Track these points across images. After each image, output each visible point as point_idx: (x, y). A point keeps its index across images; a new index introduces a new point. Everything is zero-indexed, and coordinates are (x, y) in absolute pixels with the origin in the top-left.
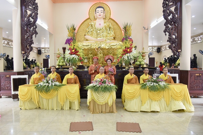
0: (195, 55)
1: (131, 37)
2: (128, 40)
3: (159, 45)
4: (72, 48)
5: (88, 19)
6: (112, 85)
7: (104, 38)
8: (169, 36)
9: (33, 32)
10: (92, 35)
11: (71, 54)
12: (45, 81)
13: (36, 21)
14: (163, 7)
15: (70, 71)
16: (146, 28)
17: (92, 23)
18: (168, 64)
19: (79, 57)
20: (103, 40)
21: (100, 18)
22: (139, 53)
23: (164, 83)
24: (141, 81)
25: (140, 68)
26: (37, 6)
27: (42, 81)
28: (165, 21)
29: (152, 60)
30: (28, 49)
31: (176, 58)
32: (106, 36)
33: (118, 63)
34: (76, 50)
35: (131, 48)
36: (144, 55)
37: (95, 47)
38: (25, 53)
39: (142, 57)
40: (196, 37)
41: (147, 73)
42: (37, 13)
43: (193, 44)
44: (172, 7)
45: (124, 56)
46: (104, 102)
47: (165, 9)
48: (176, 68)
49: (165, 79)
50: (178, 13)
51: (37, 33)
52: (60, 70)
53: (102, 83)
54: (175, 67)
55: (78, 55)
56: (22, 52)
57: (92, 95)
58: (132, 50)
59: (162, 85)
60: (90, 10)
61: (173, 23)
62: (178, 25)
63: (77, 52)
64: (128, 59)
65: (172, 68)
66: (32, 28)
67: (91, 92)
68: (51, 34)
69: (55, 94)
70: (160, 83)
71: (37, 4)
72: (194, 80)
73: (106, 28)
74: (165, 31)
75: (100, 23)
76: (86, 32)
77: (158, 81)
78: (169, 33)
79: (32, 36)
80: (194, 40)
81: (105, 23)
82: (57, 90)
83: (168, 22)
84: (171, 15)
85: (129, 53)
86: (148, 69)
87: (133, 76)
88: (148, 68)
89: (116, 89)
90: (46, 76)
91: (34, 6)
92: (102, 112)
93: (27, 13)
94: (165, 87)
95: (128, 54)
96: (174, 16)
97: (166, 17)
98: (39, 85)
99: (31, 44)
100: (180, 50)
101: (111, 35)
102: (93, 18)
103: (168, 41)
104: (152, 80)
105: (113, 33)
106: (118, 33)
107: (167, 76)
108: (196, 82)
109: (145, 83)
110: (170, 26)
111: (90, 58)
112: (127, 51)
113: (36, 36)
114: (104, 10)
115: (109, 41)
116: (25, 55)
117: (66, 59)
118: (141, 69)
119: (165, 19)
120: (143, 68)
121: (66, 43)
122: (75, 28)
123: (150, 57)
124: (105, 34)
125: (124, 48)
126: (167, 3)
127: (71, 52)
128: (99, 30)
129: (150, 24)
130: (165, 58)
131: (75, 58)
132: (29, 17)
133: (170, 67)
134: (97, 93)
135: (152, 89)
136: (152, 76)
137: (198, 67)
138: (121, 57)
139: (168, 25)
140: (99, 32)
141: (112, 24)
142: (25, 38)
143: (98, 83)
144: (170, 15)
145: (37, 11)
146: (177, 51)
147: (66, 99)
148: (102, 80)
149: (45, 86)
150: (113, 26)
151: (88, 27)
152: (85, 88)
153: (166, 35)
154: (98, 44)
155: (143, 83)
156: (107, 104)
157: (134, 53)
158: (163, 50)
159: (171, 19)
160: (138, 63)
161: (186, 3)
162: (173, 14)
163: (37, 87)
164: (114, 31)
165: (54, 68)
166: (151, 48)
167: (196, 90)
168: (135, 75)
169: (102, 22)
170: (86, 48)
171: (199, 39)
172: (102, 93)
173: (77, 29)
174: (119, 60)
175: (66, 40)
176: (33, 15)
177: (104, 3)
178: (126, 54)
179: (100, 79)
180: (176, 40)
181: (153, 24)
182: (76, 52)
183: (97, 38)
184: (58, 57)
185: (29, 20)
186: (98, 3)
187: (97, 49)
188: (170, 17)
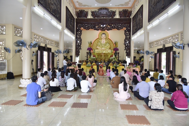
5: (98, 38)
11: (93, 57)
17: (100, 41)
19: (96, 58)
20: (105, 49)
21: (104, 39)
26: (82, 40)
42: (82, 42)
44: (127, 41)
45: (110, 58)
47: (125, 42)
50: (129, 44)
51: (81, 49)
56: (76, 55)
60: (99, 34)
74: (125, 50)
76: (97, 45)
79: (79, 50)
83: (126, 47)
91: (80, 40)
99: (79, 53)
100: (130, 56)
102: (100, 38)
103: (126, 53)
105: (109, 46)
112: (111, 56)
114: (105, 35)
128: (103, 44)
132: (78, 43)
154: (102, 51)
157: (114, 57)
170: (97, 53)
176: (80, 43)
182: (95, 56)
183: (102, 48)
188: (127, 45)
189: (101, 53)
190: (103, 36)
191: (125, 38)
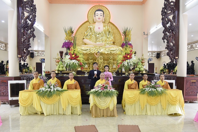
0: (192, 62)
1: (130, 42)
2: (128, 46)
3: (159, 50)
4: (72, 53)
5: (87, 22)
6: (113, 90)
7: (104, 43)
8: (167, 43)
9: (30, 35)
10: (90, 39)
11: (71, 59)
12: (47, 86)
13: (34, 24)
14: (162, 14)
15: (70, 77)
16: (146, 34)
17: (91, 26)
18: (167, 71)
19: (79, 62)
20: (102, 44)
21: (99, 22)
22: (139, 59)
23: (162, 89)
24: (141, 87)
25: (139, 74)
26: (35, 8)
27: (43, 87)
28: (164, 28)
29: (151, 66)
30: (25, 53)
31: (175, 65)
32: (106, 41)
33: (118, 69)
34: (76, 55)
35: (131, 55)
36: (143, 61)
37: (94, 52)
38: (22, 57)
39: (141, 64)
40: (194, 44)
41: (146, 79)
42: (36, 16)
43: (191, 50)
44: (170, 15)
45: (124, 62)
46: (106, 106)
47: (164, 17)
48: (175, 75)
49: (162, 85)
50: (176, 22)
51: (35, 37)
52: (60, 75)
53: (104, 88)
54: (174, 73)
55: (78, 60)
56: (19, 56)
57: (94, 100)
58: (132, 56)
59: (159, 90)
60: (89, 13)
61: (171, 31)
62: (175, 33)
63: (78, 58)
64: (128, 65)
65: (171, 74)
66: (30, 30)
67: (94, 97)
68: (46, 37)
69: (57, 100)
70: (158, 89)
71: (35, 6)
72: (189, 86)
73: (105, 32)
74: (163, 39)
75: (99, 27)
76: (85, 35)
77: (156, 87)
78: (168, 41)
79: (29, 39)
80: (192, 47)
81: (104, 27)
82: (59, 95)
83: (166, 30)
84: (170, 23)
85: (129, 59)
86: (147, 76)
87: (134, 81)
88: (147, 74)
89: (118, 94)
90: (45, 82)
91: (32, 8)
92: (103, 116)
93: (24, 15)
94: (162, 92)
95: (128, 61)
96: (172, 24)
97: (164, 25)
98: (40, 90)
99: (29, 48)
100: (177, 58)
101: (111, 40)
102: (92, 21)
103: (166, 48)
104: (151, 86)
105: (112, 38)
106: (118, 37)
107: (164, 82)
108: (191, 88)
109: (144, 89)
110: (168, 34)
111: (90, 64)
112: (127, 57)
113: (33, 40)
114: (103, 13)
115: (108, 46)
116: (21, 59)
117: (66, 64)
118: (141, 75)
119: (164, 26)
120: (143, 74)
121: (63, 47)
122: (73, 31)
123: (149, 62)
124: (104, 38)
125: (124, 54)
126: (166, 11)
127: (71, 57)
128: (98, 34)
129: (150, 30)
130: (164, 64)
131: (76, 64)
132: (26, 19)
133: (169, 73)
134: (99, 98)
135: (151, 94)
136: (151, 82)
137: (195, 73)
138: (121, 63)
139: (167, 32)
140: (98, 36)
141: (111, 28)
142: (22, 42)
143: (100, 88)
144: (168, 23)
145: (35, 13)
146: (175, 58)
147: (68, 104)
148: (103, 85)
149: (47, 91)
150: (113, 30)
151: (87, 31)
152: (87, 93)
153: (164, 42)
154: (97, 48)
155: (142, 89)
156: (108, 108)
157: (134, 59)
158: (163, 55)
159: (169, 26)
160: (137, 69)
161: (183, 12)
162: (171, 22)
163: (39, 93)
164: (113, 35)
165: (54, 74)
166: (150, 53)
167: (191, 95)
168: (135, 81)
169: (101, 25)
170: (85, 52)
171: (196, 46)
172: (104, 98)
173: (75, 32)
174: (119, 66)
175: (63, 44)
176: (30, 17)
177: (104, 6)
178: (126, 60)
179: (102, 84)
180: (174, 48)
181: (153, 30)
182: (76, 58)
183: (96, 42)
184: (57, 62)
185: (26, 22)
186: (97, 5)
187: (96, 54)
188: (168, 25)
189: (94, 54)
190: (99, 16)
191: (165, 5)
